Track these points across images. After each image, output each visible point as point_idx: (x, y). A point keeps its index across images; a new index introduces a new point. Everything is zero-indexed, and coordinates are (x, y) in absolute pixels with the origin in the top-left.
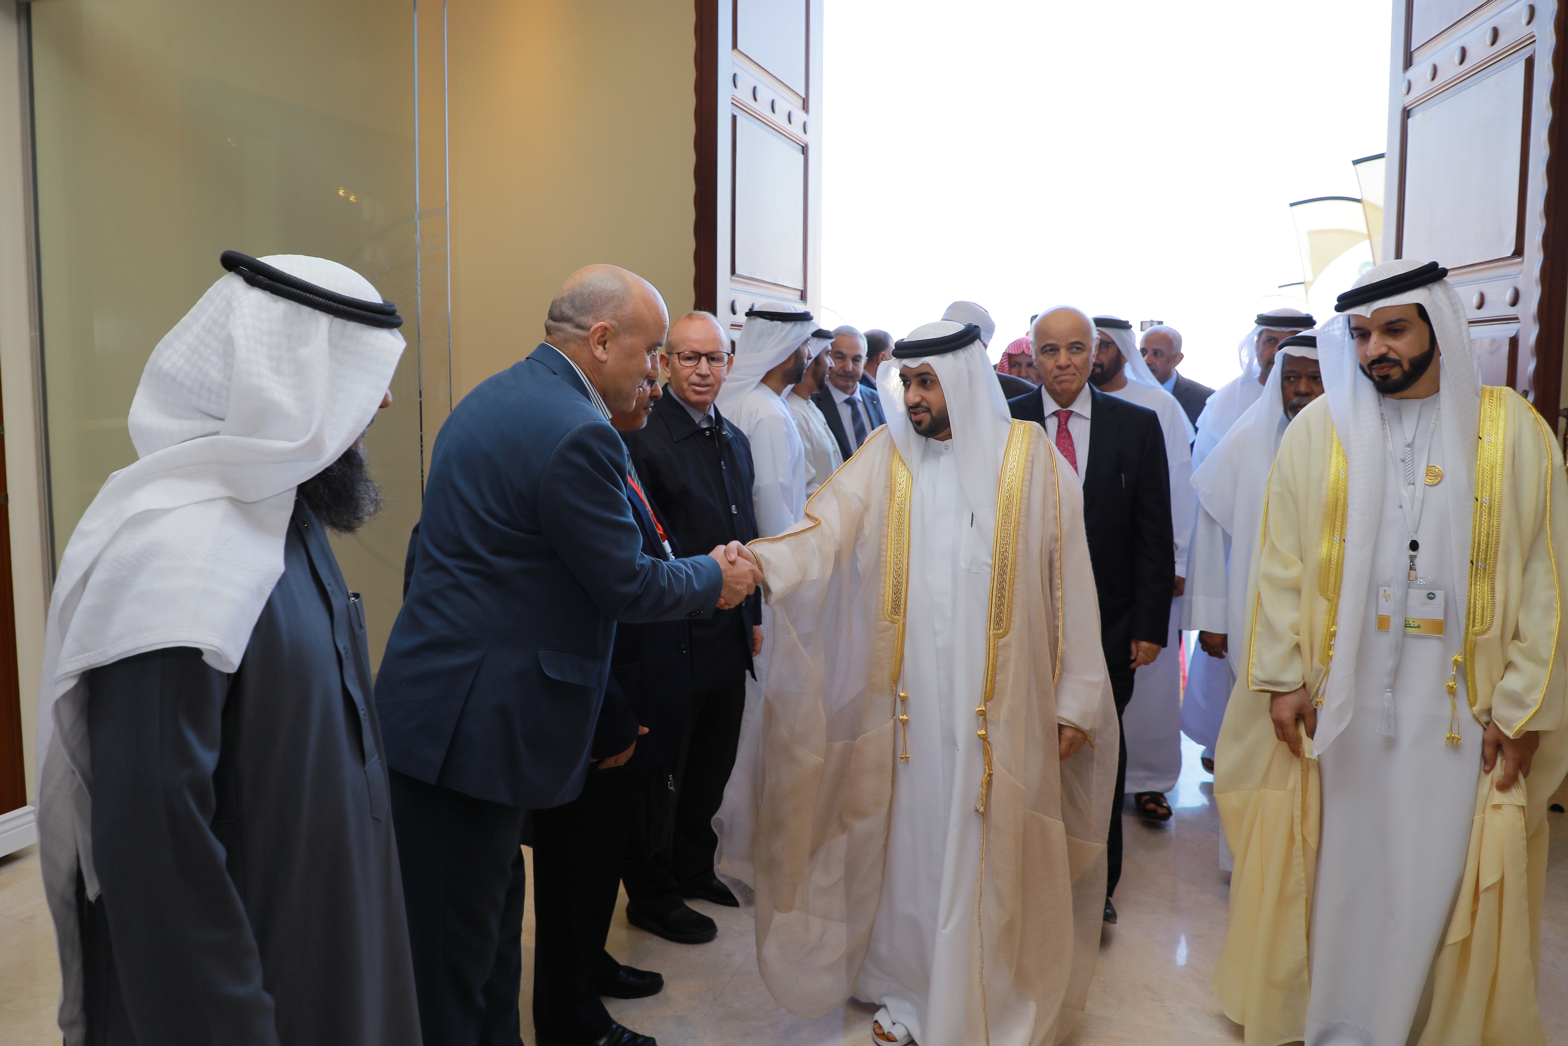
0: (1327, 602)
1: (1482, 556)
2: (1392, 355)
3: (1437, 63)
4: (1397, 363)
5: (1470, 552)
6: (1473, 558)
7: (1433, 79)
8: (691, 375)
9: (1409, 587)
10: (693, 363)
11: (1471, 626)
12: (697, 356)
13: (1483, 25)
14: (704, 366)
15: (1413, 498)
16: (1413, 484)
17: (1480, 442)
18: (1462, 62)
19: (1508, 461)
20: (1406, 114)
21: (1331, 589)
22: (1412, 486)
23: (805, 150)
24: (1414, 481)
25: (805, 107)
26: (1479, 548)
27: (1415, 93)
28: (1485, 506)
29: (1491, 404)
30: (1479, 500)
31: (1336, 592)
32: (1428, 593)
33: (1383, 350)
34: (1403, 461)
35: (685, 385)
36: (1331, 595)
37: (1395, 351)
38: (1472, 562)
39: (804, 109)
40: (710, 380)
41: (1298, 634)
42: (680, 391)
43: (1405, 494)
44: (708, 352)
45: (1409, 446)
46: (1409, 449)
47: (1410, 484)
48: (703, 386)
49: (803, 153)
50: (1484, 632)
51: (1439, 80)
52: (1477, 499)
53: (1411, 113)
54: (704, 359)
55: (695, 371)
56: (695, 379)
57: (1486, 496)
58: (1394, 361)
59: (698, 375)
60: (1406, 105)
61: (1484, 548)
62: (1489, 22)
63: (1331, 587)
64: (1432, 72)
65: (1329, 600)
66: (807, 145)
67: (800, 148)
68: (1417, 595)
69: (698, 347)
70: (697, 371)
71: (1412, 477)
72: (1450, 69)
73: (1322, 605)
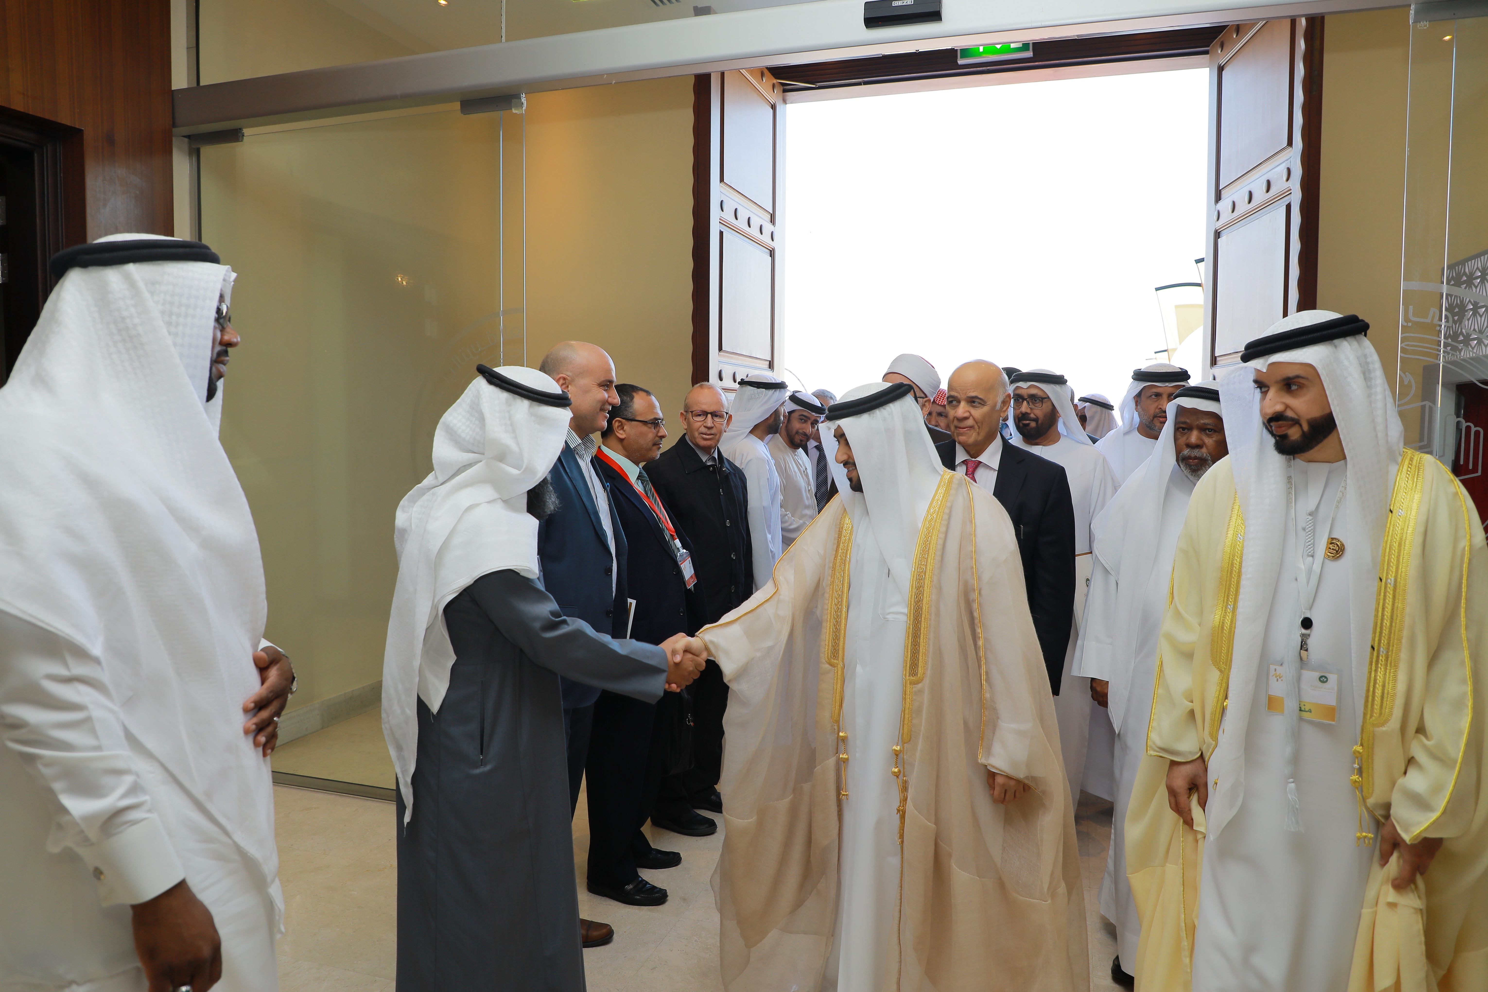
0: (1218, 673)
1: (1384, 641)
2: (1289, 414)
3: (1235, 200)
4: (1296, 422)
5: (1370, 636)
6: (1374, 643)
7: (1233, 211)
8: (701, 426)
9: (1302, 668)
10: (703, 418)
11: (1369, 716)
12: (705, 413)
13: (1262, 177)
14: (709, 421)
15: (1310, 571)
16: (1312, 556)
17: (1390, 516)
18: (1250, 202)
19: (1419, 540)
20: (1217, 235)
21: (1223, 660)
22: (1311, 558)
23: (772, 253)
24: (1314, 553)
25: (773, 220)
26: (1381, 633)
27: (1223, 220)
28: (1389, 588)
29: (1408, 473)
30: (1384, 580)
31: (1228, 664)
32: (1320, 676)
33: (1279, 408)
34: (1304, 529)
35: (696, 434)
36: (1223, 666)
37: (1292, 409)
38: (1373, 648)
39: (771, 222)
40: (713, 431)
41: (1192, 702)
42: (693, 438)
43: (1303, 567)
44: (712, 411)
45: (1310, 514)
46: (1310, 518)
47: (1309, 556)
48: (708, 435)
49: (771, 256)
50: (1383, 725)
51: (1236, 213)
52: (1381, 580)
53: (1221, 235)
54: (709, 416)
55: (703, 424)
56: (703, 430)
57: (1392, 578)
58: (1292, 419)
59: (705, 427)
60: (1217, 229)
61: (1386, 633)
62: (1265, 176)
63: (1223, 657)
64: (1232, 207)
65: (1221, 671)
66: (773, 250)
67: (769, 251)
68: (1310, 676)
69: (705, 408)
70: (704, 424)
71: (1312, 549)
72: (1243, 207)
73: (1214, 676)
